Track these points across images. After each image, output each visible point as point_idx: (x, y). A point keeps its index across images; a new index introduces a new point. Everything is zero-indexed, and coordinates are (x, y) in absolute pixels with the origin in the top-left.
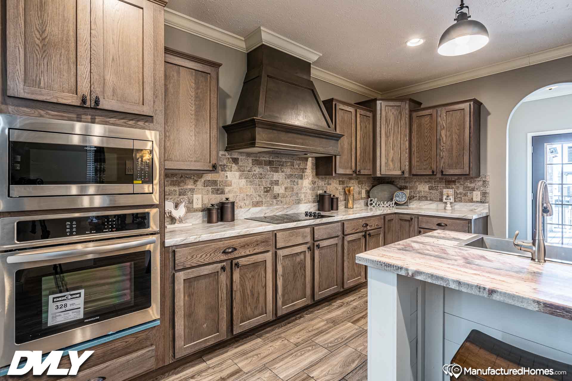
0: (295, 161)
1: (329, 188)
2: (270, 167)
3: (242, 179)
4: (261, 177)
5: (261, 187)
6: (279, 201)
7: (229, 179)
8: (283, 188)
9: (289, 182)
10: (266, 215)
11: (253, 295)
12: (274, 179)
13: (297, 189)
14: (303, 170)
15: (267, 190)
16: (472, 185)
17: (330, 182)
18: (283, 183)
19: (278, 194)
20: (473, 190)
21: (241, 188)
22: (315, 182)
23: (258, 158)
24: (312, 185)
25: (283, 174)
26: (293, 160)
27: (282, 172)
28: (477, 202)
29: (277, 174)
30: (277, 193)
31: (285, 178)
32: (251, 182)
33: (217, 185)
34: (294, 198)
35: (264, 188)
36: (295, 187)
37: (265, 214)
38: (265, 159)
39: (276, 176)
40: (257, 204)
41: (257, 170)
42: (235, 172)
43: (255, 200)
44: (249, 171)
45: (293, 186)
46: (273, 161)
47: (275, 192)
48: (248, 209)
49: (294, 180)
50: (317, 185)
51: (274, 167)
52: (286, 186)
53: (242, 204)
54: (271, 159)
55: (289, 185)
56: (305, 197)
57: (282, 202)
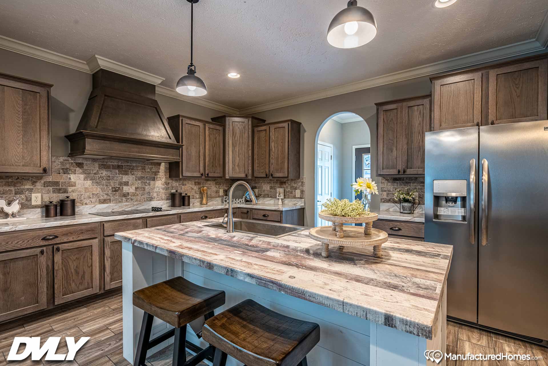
0: (146, 166)
1: (184, 188)
2: (118, 171)
3: (87, 180)
4: (109, 178)
5: (109, 187)
6: (128, 199)
7: (72, 180)
8: (134, 188)
9: (140, 183)
10: (113, 211)
11: (77, 273)
12: (124, 180)
13: (149, 189)
14: (156, 173)
15: (115, 190)
16: (295, 185)
17: (184, 183)
18: (133, 184)
19: (128, 193)
20: (296, 189)
21: (86, 188)
22: (169, 183)
23: (105, 163)
24: (166, 186)
25: (133, 176)
26: (145, 165)
27: (132, 174)
28: (298, 198)
29: (127, 176)
30: (127, 192)
31: (136, 180)
32: (97, 183)
33: (59, 186)
34: (146, 196)
35: (112, 188)
36: (147, 187)
37: (113, 209)
38: (113, 164)
39: (125, 178)
40: (104, 201)
41: (104, 173)
42: (80, 175)
43: (102, 198)
44: (95, 174)
45: (144, 186)
46: (122, 166)
47: (124, 192)
48: (94, 205)
49: (146, 181)
50: (171, 185)
51: (124, 171)
52: (137, 186)
53: (88, 201)
54: (120, 164)
55: (140, 186)
56: (158, 195)
57: (132, 200)
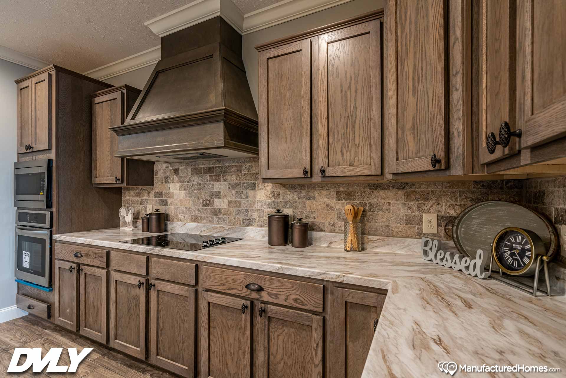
0: (243, 164)
2: (209, 176)
3: (181, 190)
4: (200, 187)
5: (199, 200)
6: (220, 218)
7: (171, 190)
8: (226, 201)
9: (234, 194)
10: (201, 234)
12: (215, 190)
13: (246, 205)
15: (207, 204)
18: (225, 195)
19: (220, 210)
21: (181, 200)
22: (279, 194)
23: (197, 167)
24: (273, 199)
25: (226, 183)
26: (240, 162)
27: (225, 180)
29: (218, 183)
30: (218, 207)
31: (229, 189)
32: (190, 193)
33: (162, 197)
34: (242, 216)
35: (203, 201)
36: (243, 201)
37: (201, 232)
38: (204, 166)
39: (218, 186)
40: (195, 219)
41: (196, 180)
42: (176, 184)
43: (193, 214)
44: (188, 182)
45: (240, 199)
46: (213, 168)
47: (215, 207)
48: (184, 223)
49: (241, 190)
50: (283, 199)
51: (214, 175)
52: (230, 199)
53: (182, 217)
54: (211, 166)
55: (234, 199)
56: (259, 216)
57: (224, 220)
